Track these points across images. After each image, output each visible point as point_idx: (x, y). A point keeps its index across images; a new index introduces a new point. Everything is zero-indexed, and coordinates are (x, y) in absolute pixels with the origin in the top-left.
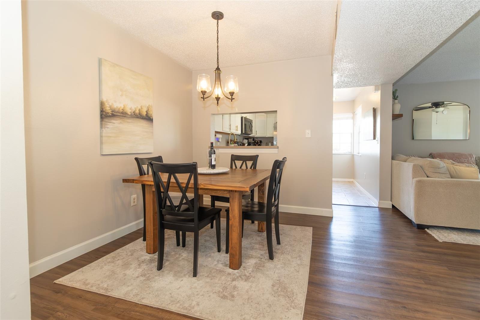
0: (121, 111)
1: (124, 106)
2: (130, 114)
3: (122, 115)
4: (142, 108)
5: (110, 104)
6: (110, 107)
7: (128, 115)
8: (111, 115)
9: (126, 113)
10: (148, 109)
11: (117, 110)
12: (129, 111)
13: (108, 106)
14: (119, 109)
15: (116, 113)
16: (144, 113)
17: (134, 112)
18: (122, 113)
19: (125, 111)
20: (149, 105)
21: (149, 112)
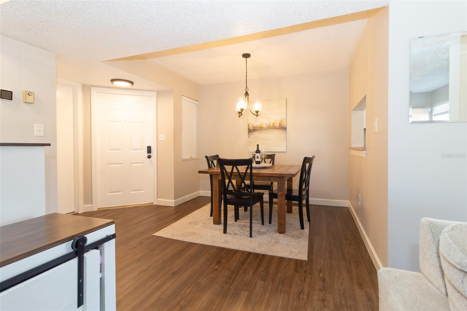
0: (259, 126)
1: (261, 123)
2: (265, 127)
3: (259, 129)
4: (275, 122)
5: (252, 124)
6: (252, 126)
7: (265, 128)
8: (252, 130)
9: (262, 127)
10: (281, 122)
11: (256, 127)
12: (265, 126)
13: (251, 125)
14: (258, 126)
15: (256, 128)
16: (278, 125)
17: (268, 126)
18: (260, 128)
19: (262, 126)
20: (282, 119)
21: (282, 124)
